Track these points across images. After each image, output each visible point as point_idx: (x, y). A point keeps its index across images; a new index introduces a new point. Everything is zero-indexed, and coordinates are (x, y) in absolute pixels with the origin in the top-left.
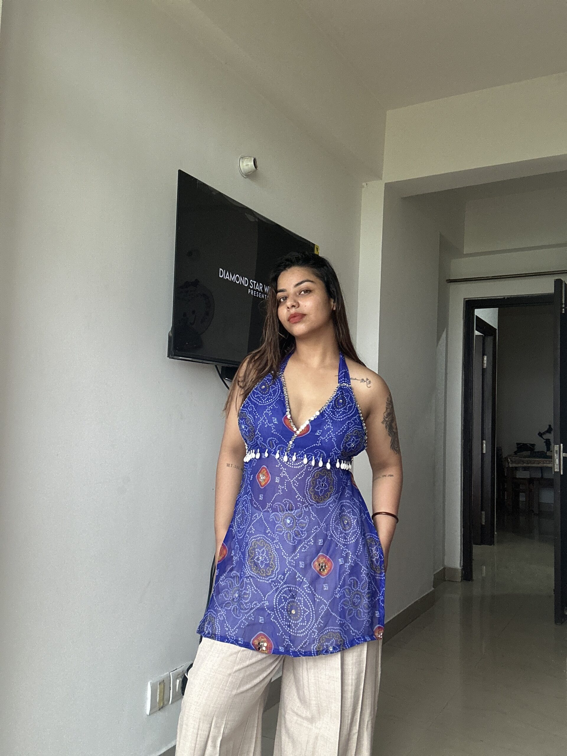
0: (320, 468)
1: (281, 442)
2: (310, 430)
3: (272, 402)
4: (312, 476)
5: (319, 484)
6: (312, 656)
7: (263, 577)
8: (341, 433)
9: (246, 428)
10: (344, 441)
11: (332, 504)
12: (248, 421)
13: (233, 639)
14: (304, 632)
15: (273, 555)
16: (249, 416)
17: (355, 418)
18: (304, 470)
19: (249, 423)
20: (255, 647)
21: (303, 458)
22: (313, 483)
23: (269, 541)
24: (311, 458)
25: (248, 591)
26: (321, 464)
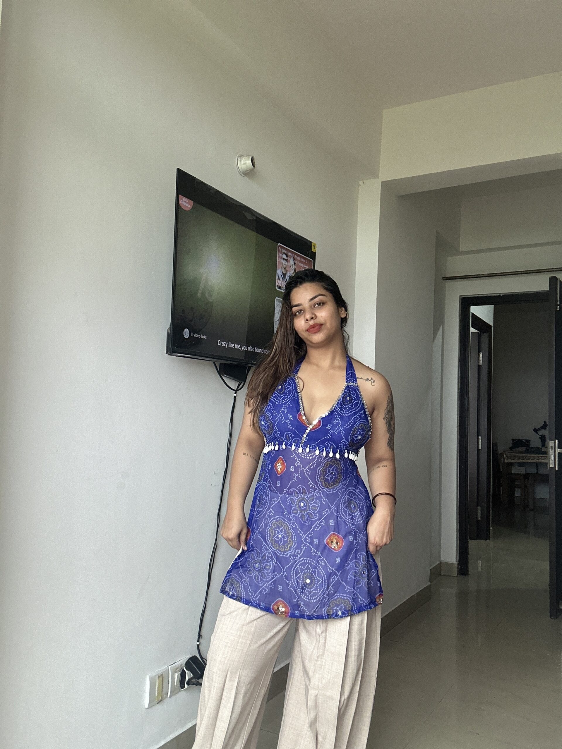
0: (331, 458)
1: (296, 435)
2: (321, 425)
3: (287, 401)
4: (323, 466)
5: (329, 472)
6: (324, 619)
7: (282, 552)
8: (349, 427)
9: (266, 424)
10: (351, 434)
11: (341, 490)
12: (267, 417)
13: (256, 603)
14: (316, 598)
15: (290, 533)
16: (268, 414)
17: (360, 413)
18: (316, 460)
19: (268, 419)
20: (274, 612)
21: (315, 450)
22: (323, 472)
23: (286, 521)
24: (322, 450)
25: (269, 563)
26: (331, 455)
